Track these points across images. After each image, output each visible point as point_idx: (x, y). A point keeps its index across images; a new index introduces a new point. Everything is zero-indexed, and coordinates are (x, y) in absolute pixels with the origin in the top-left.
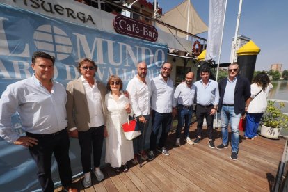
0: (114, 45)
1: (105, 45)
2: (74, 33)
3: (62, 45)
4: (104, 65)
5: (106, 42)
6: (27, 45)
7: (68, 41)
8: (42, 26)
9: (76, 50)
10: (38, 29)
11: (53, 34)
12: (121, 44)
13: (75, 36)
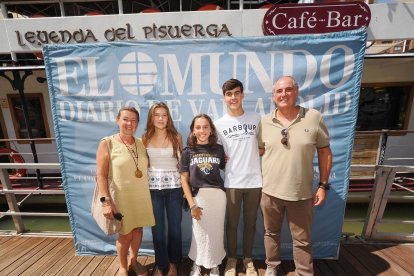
0: (222, 59)
1: (205, 62)
2: (161, 56)
3: (145, 74)
4: (201, 97)
5: (208, 57)
6: (112, 82)
7: (153, 68)
9: (162, 79)
10: (123, 60)
11: (137, 62)
12: (235, 54)
13: (162, 59)
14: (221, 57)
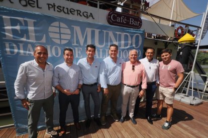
0: (100, 32)
1: (93, 33)
2: (72, 26)
3: (64, 34)
6: (45, 35)
7: (68, 31)
8: (54, 23)
9: (73, 37)
10: (51, 25)
11: (60, 27)
12: (105, 31)
13: (73, 28)
14: (99, 31)
